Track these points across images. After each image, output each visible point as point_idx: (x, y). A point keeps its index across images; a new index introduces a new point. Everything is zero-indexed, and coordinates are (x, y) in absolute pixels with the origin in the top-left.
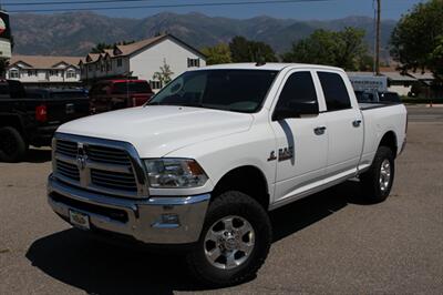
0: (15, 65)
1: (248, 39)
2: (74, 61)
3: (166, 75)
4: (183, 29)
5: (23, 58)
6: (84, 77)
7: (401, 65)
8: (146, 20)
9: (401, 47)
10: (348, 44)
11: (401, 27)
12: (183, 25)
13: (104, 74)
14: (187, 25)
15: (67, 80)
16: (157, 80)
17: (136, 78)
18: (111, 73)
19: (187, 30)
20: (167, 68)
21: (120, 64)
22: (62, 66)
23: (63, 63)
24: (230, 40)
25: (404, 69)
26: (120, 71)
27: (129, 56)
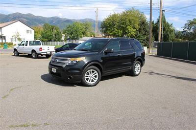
1: (50, 24)
3: (18, 36)
4: (25, 19)
7: (104, 35)
8: (9, 15)
9: (104, 29)
11: (104, 22)
12: (25, 18)
14: (26, 18)
16: (14, 38)
17: (5, 37)
19: (27, 20)
20: (18, 34)
24: (43, 24)
25: (105, 36)
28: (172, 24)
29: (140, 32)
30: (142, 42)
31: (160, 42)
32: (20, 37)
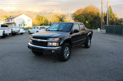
9: (74, 18)
10: (63, 17)
17: (16, 23)
18: (9, 22)
20: (24, 21)
21: (12, 20)
26: (12, 22)
27: (14, 18)
28: (116, 14)
29: (96, 19)
30: (97, 26)
31: (107, 25)
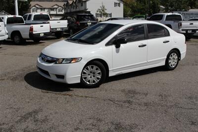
0: (35, 6)
2: (62, 4)
3: (103, 11)
5: (38, 3)
6: (66, 12)
13: (74, 10)
15: (58, 13)
16: (99, 13)
17: (89, 12)
18: (78, 10)
20: (104, 7)
21: (82, 5)
22: (56, 7)
23: (57, 5)
26: (82, 8)
27: (86, 1)
32: (106, 12)
